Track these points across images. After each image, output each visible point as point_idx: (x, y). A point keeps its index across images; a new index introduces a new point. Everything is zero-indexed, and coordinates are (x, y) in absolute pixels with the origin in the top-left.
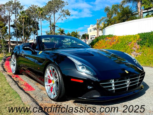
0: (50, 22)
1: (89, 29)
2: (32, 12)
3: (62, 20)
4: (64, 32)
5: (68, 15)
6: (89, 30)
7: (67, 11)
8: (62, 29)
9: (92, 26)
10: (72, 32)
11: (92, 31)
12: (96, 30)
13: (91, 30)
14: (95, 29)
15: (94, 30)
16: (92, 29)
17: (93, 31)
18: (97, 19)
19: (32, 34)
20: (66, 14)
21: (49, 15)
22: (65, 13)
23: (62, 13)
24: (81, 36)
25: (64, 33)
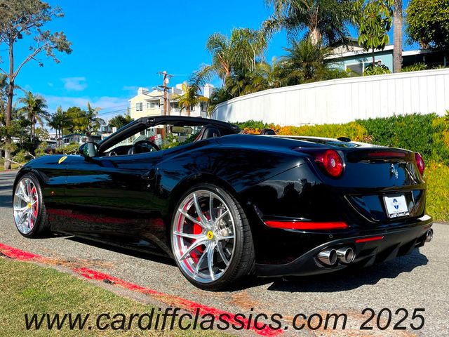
1: (134, 102)
3: (42, 65)
4: (43, 106)
5: (62, 50)
6: (135, 106)
7: (59, 37)
8: (37, 95)
9: (145, 93)
10: (70, 110)
11: (144, 108)
12: (157, 107)
13: (141, 104)
14: (155, 102)
15: (152, 107)
16: (145, 103)
17: (149, 108)
18: (165, 72)
20: (56, 47)
22: (54, 42)
23: (43, 45)
24: (104, 123)
25: (43, 109)
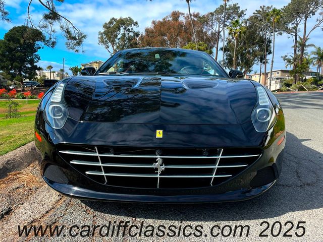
0: (296, 36)
2: (261, 20)
19: (256, 62)
21: (296, 22)
